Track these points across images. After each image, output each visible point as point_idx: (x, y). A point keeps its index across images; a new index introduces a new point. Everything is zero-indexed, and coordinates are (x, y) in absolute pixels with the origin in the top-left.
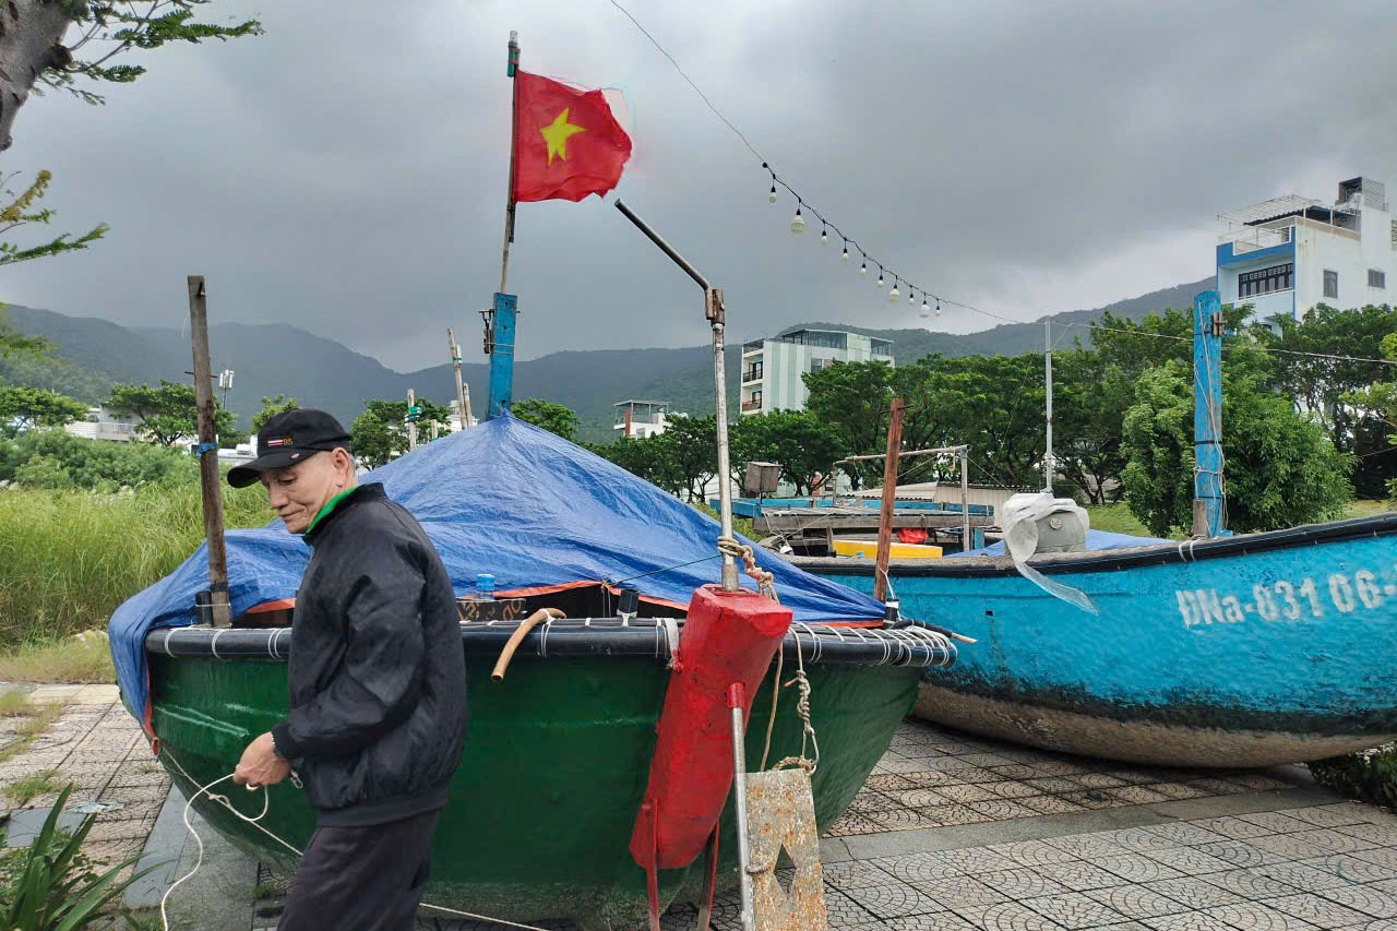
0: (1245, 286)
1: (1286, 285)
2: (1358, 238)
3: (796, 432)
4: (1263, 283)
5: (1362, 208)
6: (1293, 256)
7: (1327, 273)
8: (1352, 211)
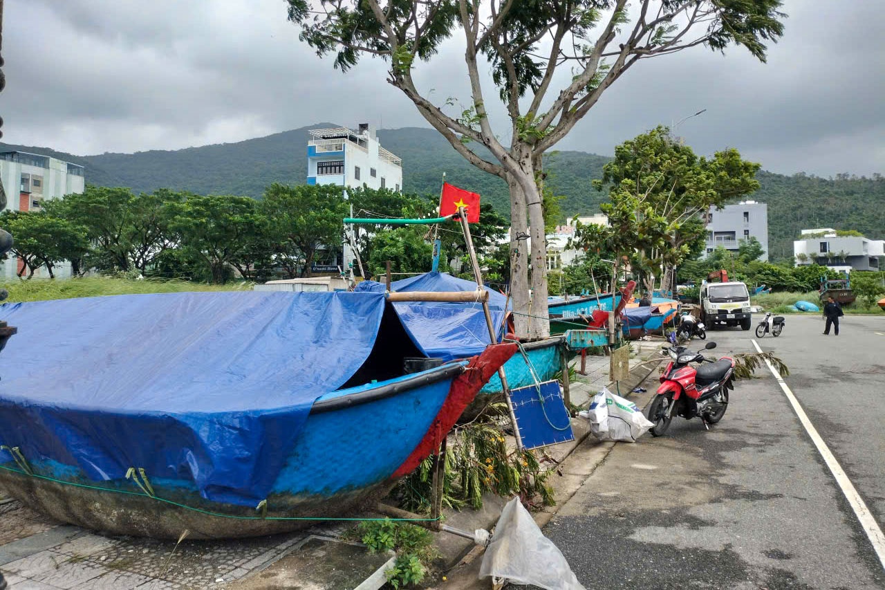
0: (320, 169)
1: (340, 172)
2: (367, 152)
3: (50, 229)
4: (329, 168)
5: (369, 139)
6: (344, 157)
7: (356, 168)
8: (365, 139)
